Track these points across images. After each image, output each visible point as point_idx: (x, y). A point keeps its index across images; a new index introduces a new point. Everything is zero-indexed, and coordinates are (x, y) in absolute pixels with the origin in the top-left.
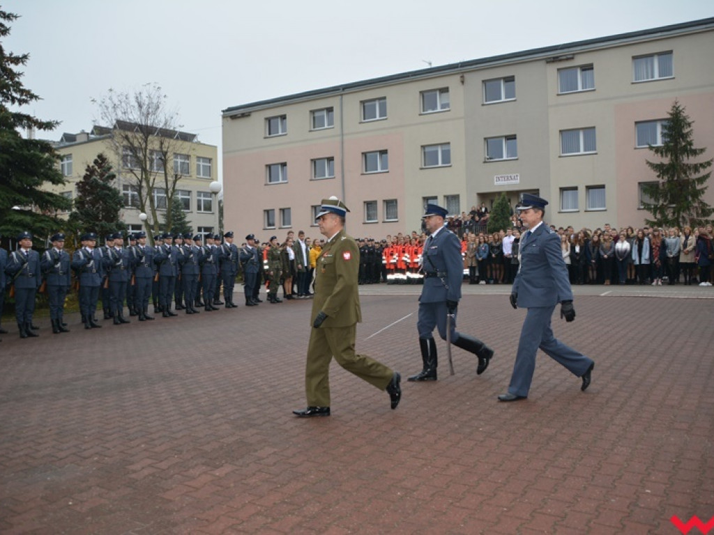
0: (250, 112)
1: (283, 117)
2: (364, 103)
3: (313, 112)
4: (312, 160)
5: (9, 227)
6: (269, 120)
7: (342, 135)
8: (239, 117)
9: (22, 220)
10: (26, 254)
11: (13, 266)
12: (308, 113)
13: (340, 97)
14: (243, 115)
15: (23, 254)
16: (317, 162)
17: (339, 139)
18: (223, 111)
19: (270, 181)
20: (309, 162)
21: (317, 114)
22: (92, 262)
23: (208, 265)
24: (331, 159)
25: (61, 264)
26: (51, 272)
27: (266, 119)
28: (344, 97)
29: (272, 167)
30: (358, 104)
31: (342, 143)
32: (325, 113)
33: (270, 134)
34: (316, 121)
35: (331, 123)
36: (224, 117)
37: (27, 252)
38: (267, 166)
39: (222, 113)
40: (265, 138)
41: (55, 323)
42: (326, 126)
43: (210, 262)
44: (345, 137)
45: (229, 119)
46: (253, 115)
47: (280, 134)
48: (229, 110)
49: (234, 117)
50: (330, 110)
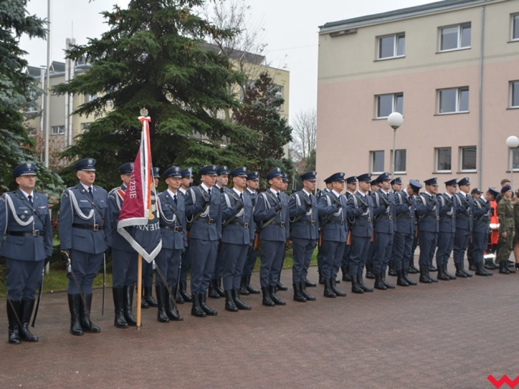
0: (357, 29)
1: (401, 35)
2: (514, 16)
3: (441, 29)
4: (437, 90)
5: (196, 160)
6: (380, 39)
7: (483, 58)
8: (341, 35)
9: (211, 152)
10: (277, 196)
11: (265, 213)
12: (436, 30)
13: (482, 9)
14: (347, 33)
15: (273, 195)
16: (443, 92)
17: (477, 63)
18: (321, 27)
19: (379, 115)
20: (434, 92)
21: (446, 32)
22: (341, 209)
23: (448, 220)
24: (464, 89)
25: (313, 211)
26: (299, 221)
27: (377, 37)
28: (488, 9)
29: (382, 98)
30: (507, 19)
31: (482, 68)
32: (458, 30)
33: (380, 57)
34: (445, 40)
35: (466, 42)
36: (321, 34)
37: (278, 194)
38: (376, 96)
39: (319, 30)
40: (375, 61)
41: (298, 288)
42: (459, 47)
43: (450, 217)
44: (486, 62)
45: (328, 37)
46: (360, 32)
47: (395, 56)
48: (328, 25)
49: (334, 35)
50: (466, 26)
